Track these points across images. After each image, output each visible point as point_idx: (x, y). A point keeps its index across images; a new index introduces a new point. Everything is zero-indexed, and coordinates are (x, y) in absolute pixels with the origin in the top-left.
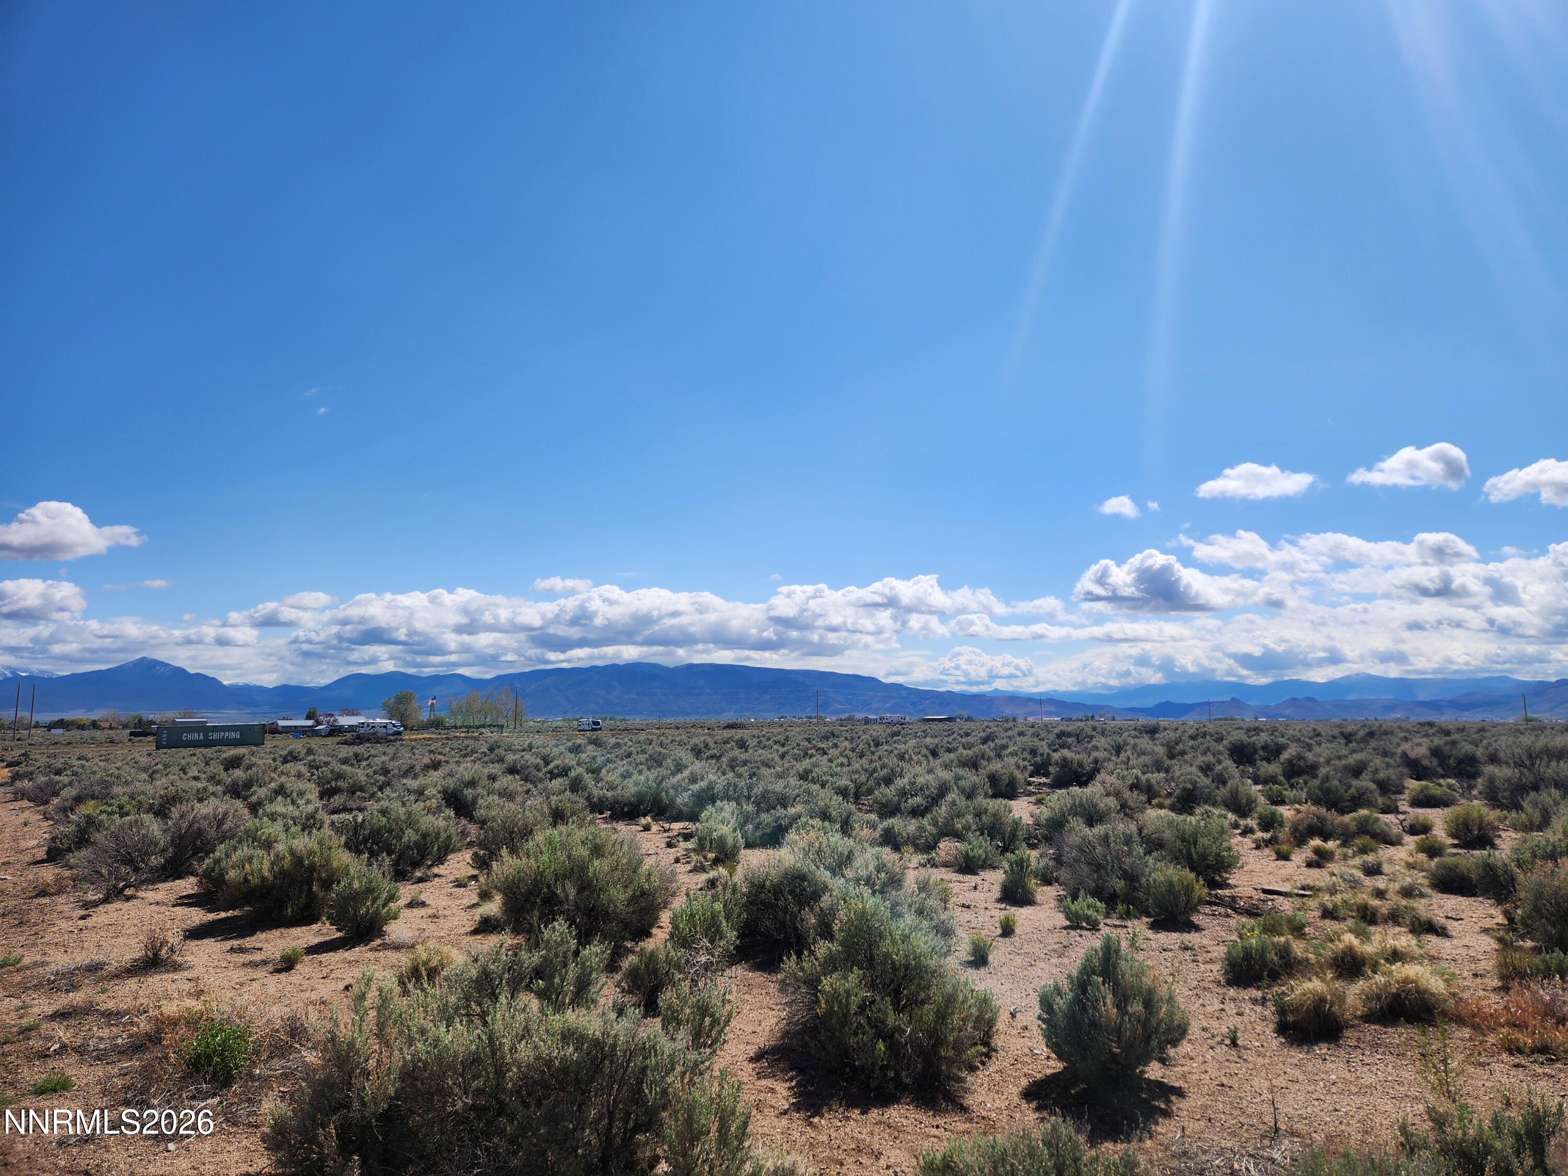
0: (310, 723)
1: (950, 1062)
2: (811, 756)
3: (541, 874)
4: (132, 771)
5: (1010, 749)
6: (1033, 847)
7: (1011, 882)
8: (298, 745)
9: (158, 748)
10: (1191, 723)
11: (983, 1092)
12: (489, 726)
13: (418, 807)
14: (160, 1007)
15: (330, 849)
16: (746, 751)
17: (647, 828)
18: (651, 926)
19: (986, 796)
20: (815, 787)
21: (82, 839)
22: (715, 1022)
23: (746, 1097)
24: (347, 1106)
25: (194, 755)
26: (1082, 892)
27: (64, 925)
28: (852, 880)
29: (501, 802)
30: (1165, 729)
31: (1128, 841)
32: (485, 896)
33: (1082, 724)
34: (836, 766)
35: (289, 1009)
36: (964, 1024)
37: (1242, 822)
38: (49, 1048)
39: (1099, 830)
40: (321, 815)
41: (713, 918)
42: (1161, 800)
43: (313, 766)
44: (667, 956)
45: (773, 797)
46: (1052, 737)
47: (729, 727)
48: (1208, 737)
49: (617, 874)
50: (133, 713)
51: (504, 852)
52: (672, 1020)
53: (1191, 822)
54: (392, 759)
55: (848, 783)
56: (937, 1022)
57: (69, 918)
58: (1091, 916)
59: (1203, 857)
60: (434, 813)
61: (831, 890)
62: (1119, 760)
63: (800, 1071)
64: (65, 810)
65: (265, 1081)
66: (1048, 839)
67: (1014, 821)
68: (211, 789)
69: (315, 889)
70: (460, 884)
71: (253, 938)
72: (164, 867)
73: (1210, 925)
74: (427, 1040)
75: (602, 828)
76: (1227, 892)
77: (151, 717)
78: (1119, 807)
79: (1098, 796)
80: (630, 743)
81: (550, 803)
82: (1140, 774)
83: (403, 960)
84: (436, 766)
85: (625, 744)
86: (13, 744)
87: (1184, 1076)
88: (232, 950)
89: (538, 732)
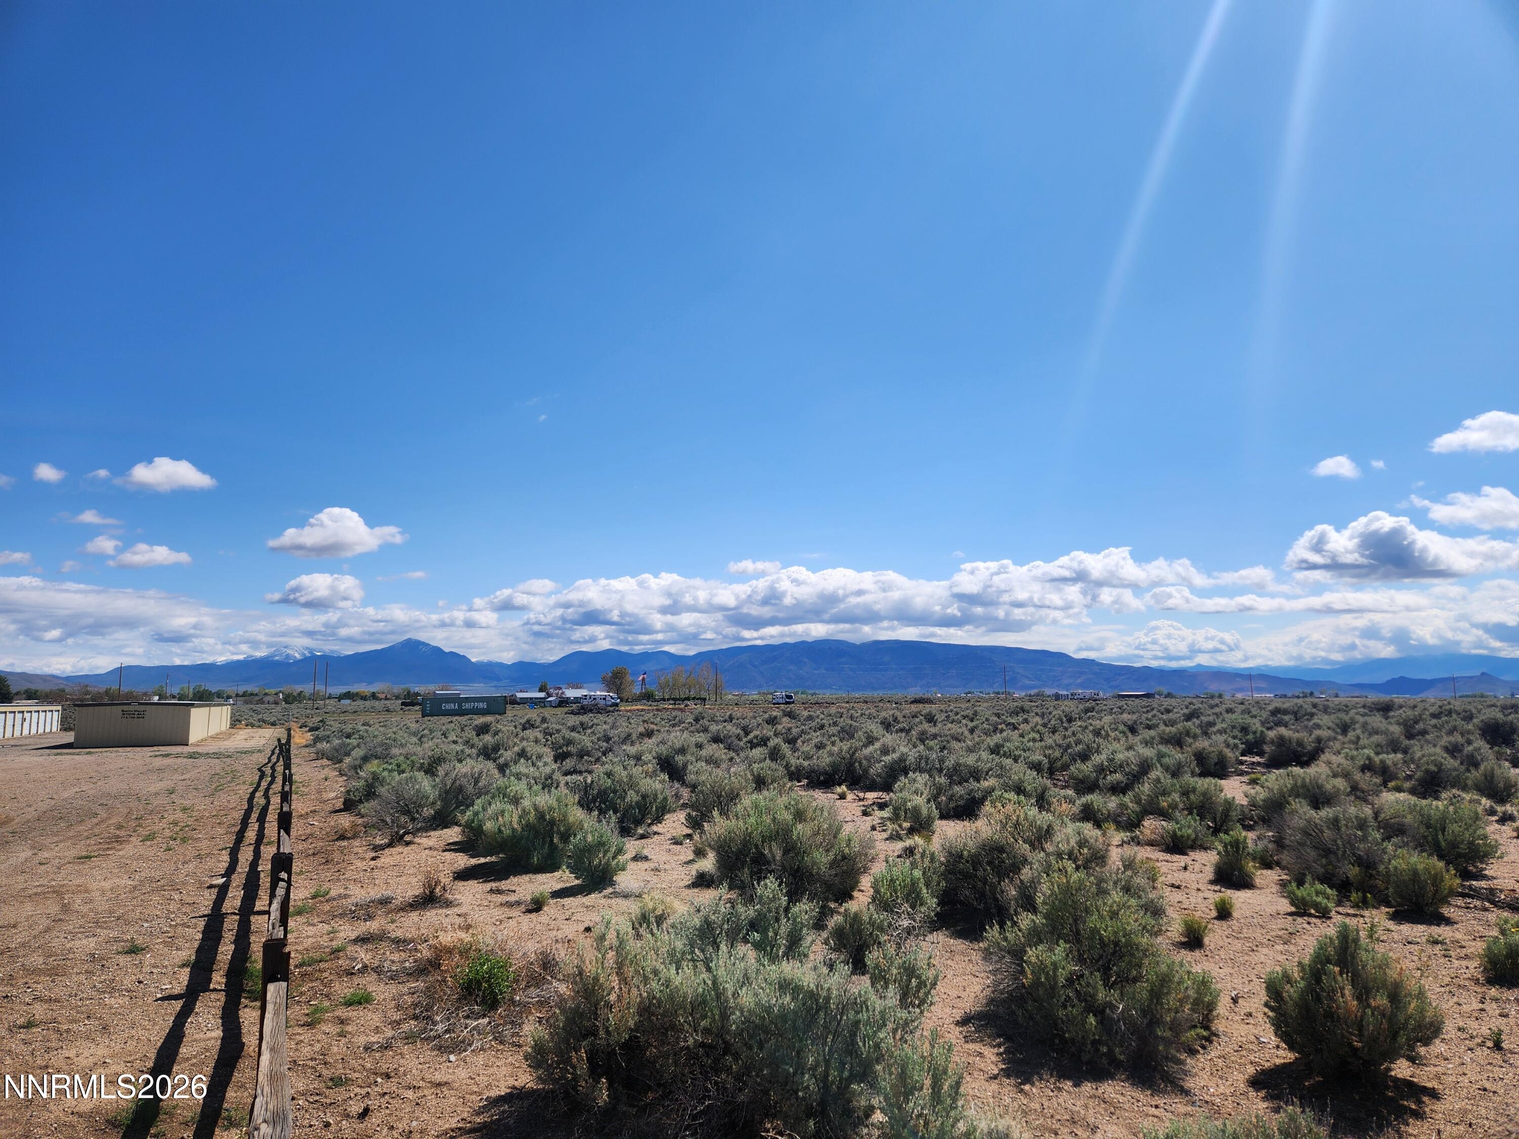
0: (542, 695)
1: (1168, 1042)
2: (1002, 731)
3: (750, 834)
4: (405, 735)
5: (1219, 726)
6: (1249, 828)
7: (1226, 863)
8: (533, 714)
9: (423, 716)
10: (1433, 700)
11: (1205, 1076)
12: (694, 699)
13: (637, 771)
14: (437, 937)
15: (566, 806)
16: (935, 725)
17: (842, 797)
18: (853, 888)
19: (1193, 774)
20: (1008, 762)
21: (370, 793)
22: (921, 984)
23: (957, 1059)
24: (593, 1033)
25: (452, 722)
26: (1309, 878)
27: (359, 864)
28: (1053, 854)
29: (709, 768)
30: (1401, 707)
31: (1362, 824)
32: (699, 853)
33: (1300, 701)
34: (1029, 741)
35: (540, 945)
36: (1181, 1006)
37: (1500, 809)
38: (354, 967)
39: (1326, 813)
40: (557, 776)
41: (913, 884)
42: (1399, 783)
43: (547, 733)
44: (870, 918)
45: (965, 772)
46: (1265, 715)
47: (916, 701)
48: (1454, 716)
49: (819, 838)
50: (403, 686)
51: (715, 813)
52: (880, 978)
53: (1437, 807)
54: (612, 728)
55: (1041, 758)
56: (1151, 1000)
57: (363, 859)
58: (1320, 903)
59: (1454, 845)
60: (651, 777)
61: (1031, 863)
62: (1346, 740)
63: (1008, 1039)
64: (356, 768)
65: (525, 1007)
66: (1265, 821)
67: (1226, 801)
68: (468, 751)
69: (555, 840)
70: (677, 842)
71: (508, 881)
72: (434, 818)
73: (1464, 918)
74: (659, 981)
75: (801, 794)
76: (1483, 884)
77: (417, 690)
78: (1349, 789)
79: (1323, 777)
80: (822, 716)
81: (752, 770)
82: (1372, 755)
83: (633, 908)
84: (649, 734)
85: (818, 717)
86: (313, 712)
87: (1438, 1077)
88: (491, 891)
89: (736, 704)
